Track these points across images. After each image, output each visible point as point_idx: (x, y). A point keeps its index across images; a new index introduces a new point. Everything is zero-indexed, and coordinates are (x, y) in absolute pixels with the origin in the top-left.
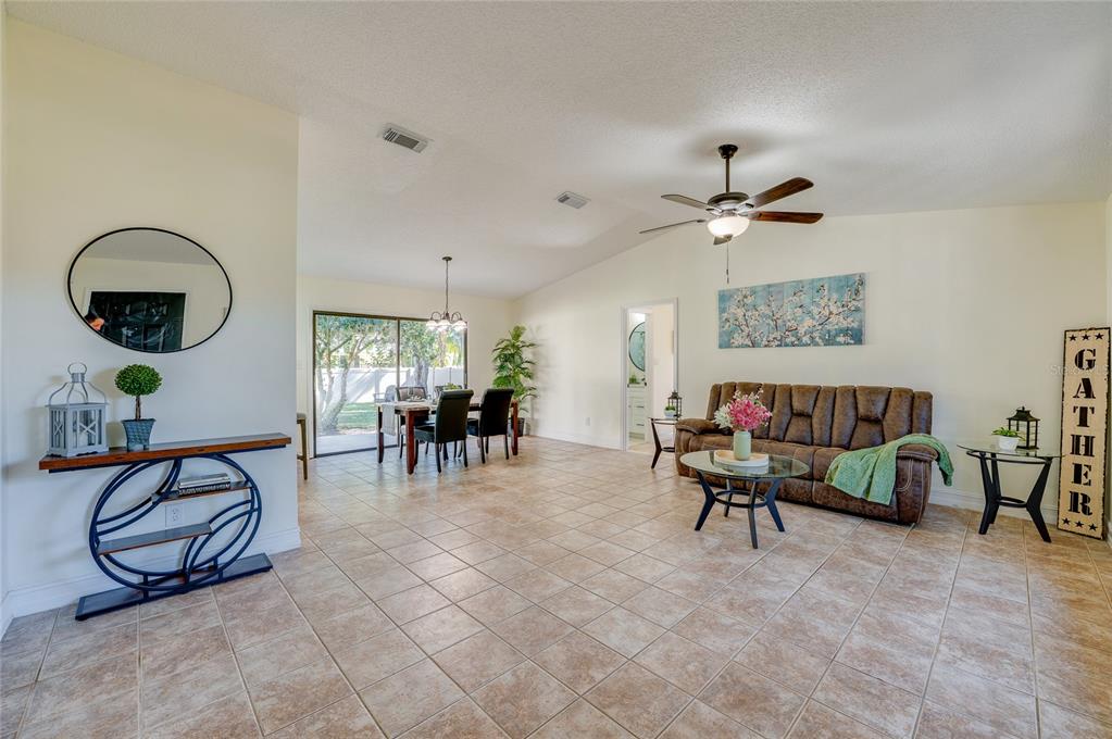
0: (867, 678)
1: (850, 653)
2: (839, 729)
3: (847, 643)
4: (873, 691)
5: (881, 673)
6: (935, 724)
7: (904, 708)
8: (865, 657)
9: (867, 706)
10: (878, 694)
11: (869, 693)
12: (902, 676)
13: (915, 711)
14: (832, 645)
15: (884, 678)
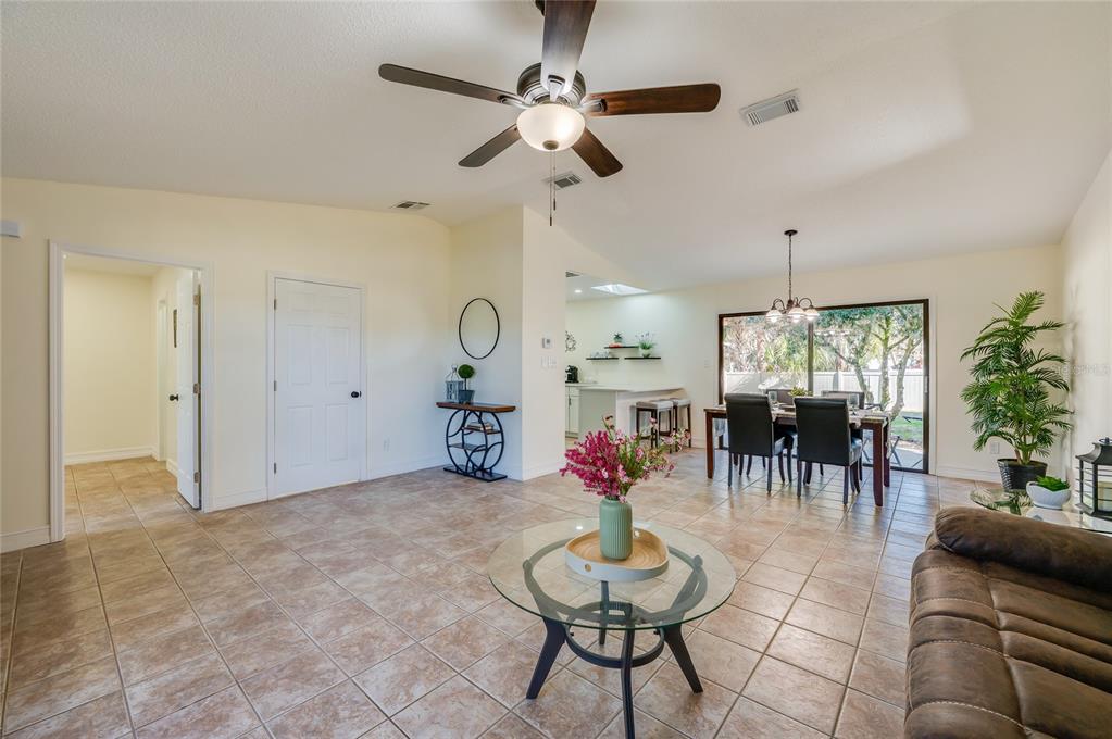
0: (195, 698)
1: (233, 702)
2: (180, 655)
3: (246, 706)
4: (181, 694)
5: (189, 713)
6: (111, 719)
7: (145, 706)
8: (217, 712)
9: (174, 681)
10: (174, 697)
11: (182, 690)
12: (167, 730)
13: (134, 713)
14: (256, 692)
15: (182, 712)
